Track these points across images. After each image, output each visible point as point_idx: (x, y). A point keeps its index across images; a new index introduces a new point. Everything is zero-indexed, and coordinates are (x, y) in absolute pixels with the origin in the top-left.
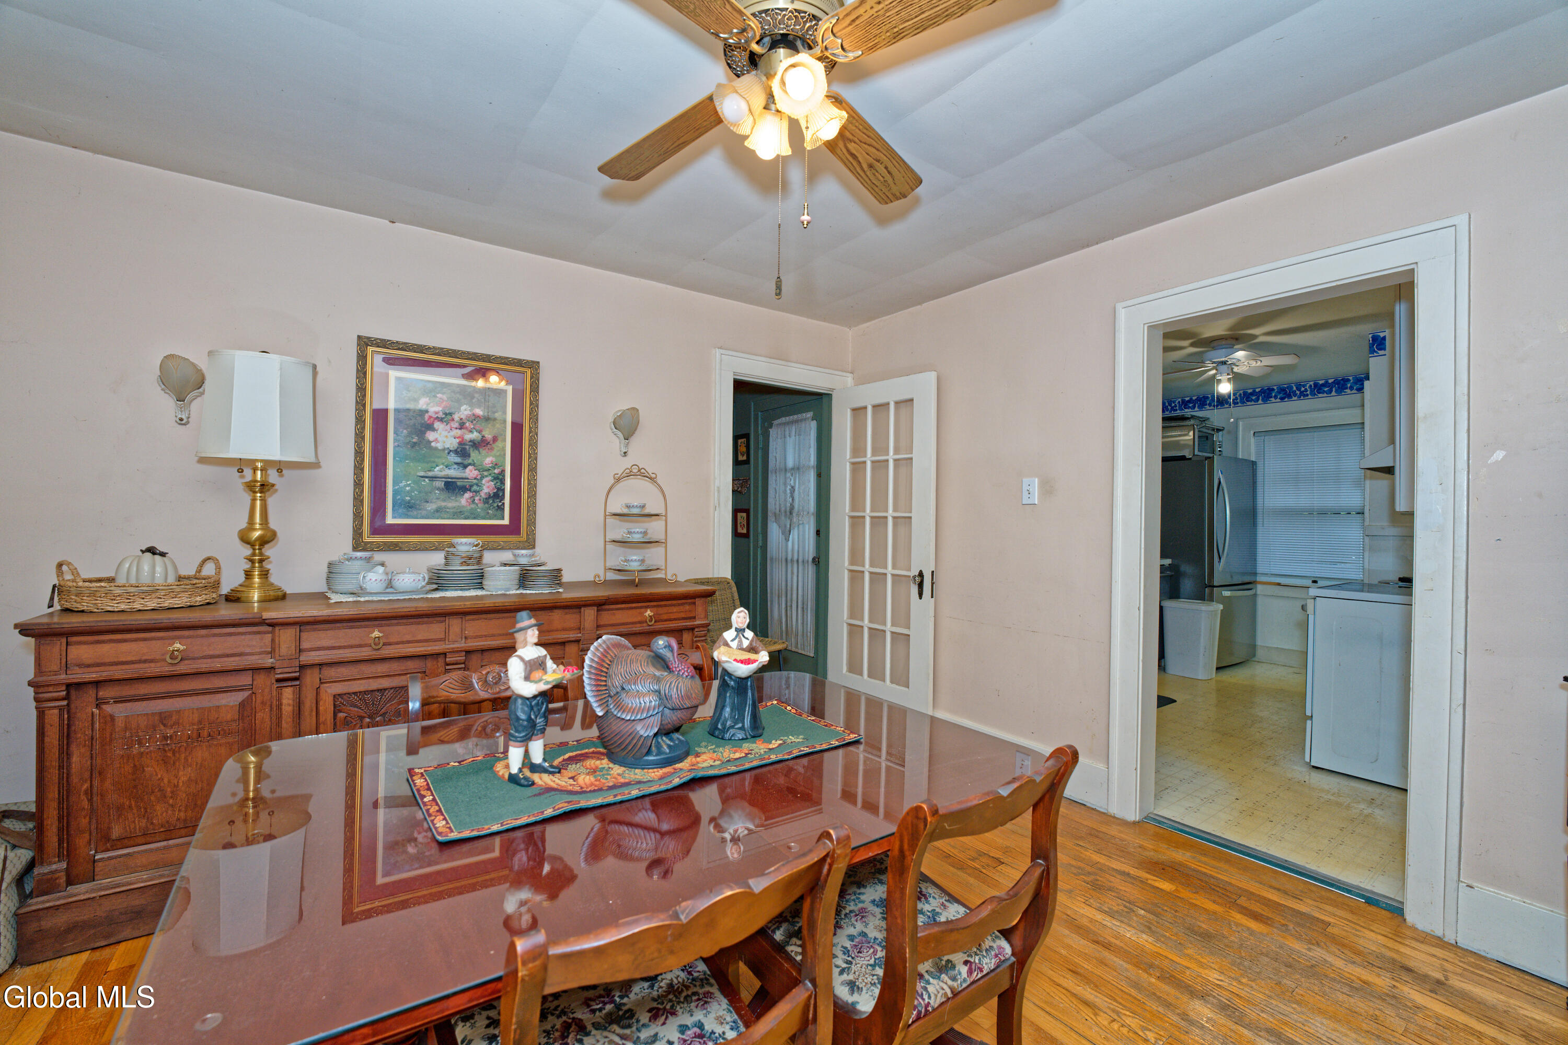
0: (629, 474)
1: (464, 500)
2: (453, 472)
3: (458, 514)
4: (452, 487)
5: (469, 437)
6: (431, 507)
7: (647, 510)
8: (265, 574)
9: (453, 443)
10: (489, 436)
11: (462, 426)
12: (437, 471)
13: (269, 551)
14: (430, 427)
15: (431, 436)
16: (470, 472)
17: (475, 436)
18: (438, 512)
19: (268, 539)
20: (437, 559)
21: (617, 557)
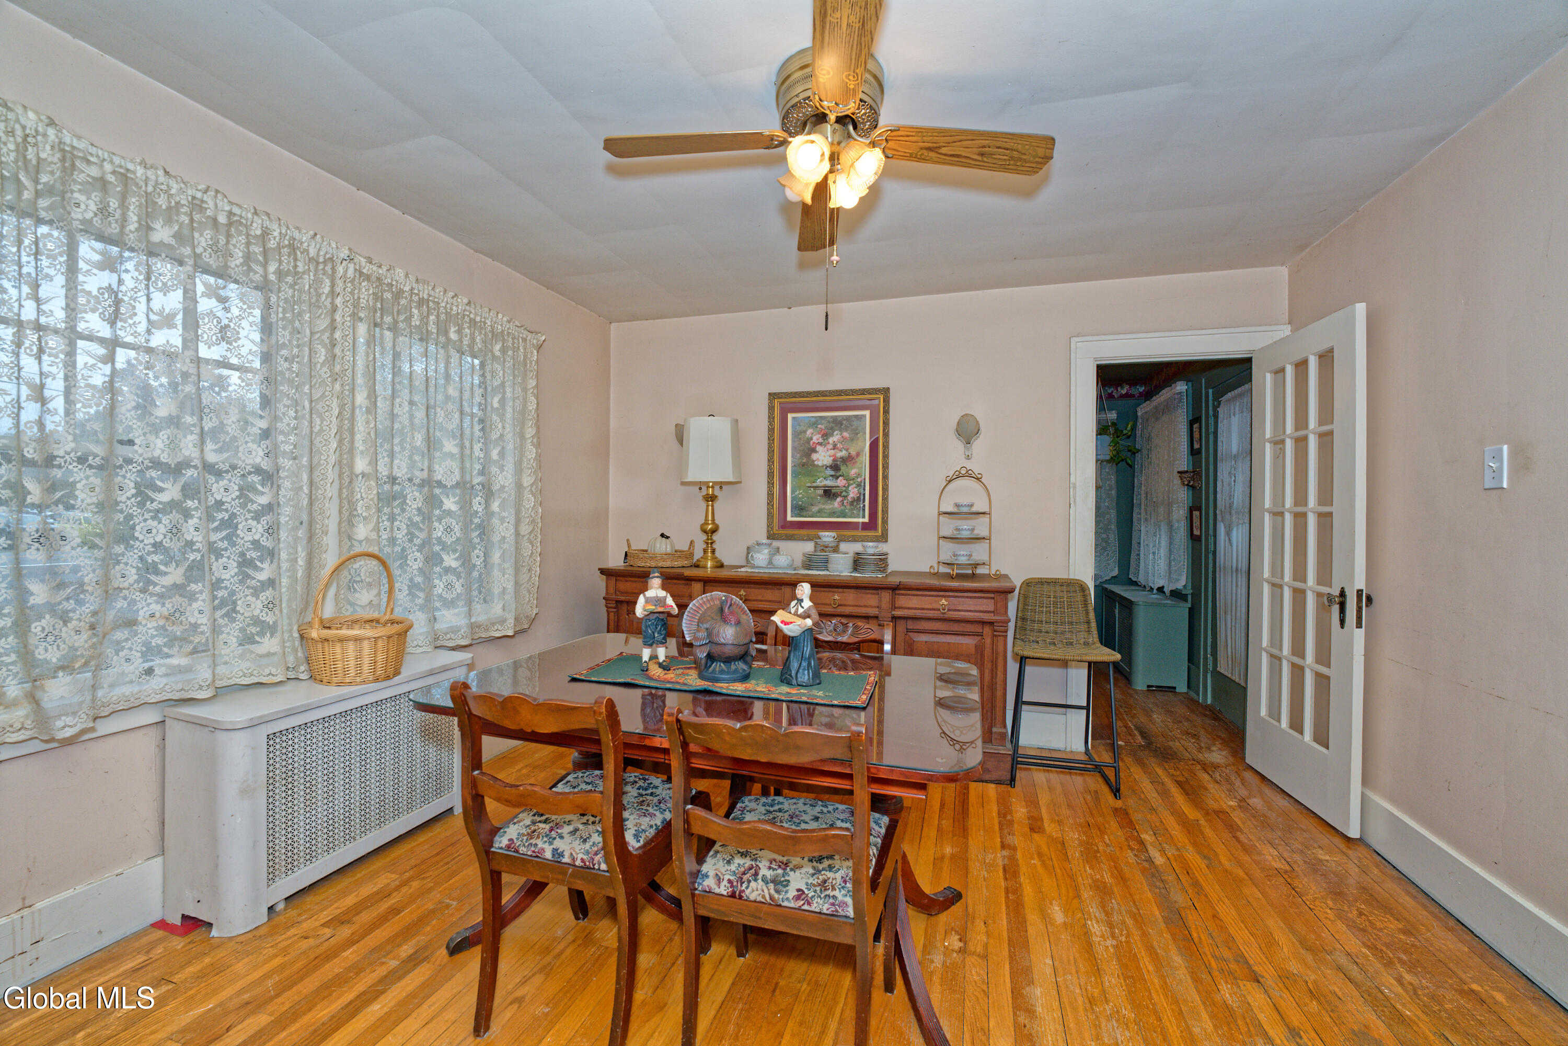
0: (959, 476)
1: (836, 503)
2: (829, 483)
3: (833, 514)
4: (829, 493)
5: (840, 454)
6: (815, 509)
7: (975, 509)
8: (713, 551)
9: (828, 461)
10: (853, 453)
11: (835, 447)
12: (819, 482)
13: (715, 537)
14: (814, 450)
15: (814, 456)
16: (841, 482)
17: (843, 453)
18: (820, 513)
19: (714, 531)
20: (809, 547)
21: (948, 551)
